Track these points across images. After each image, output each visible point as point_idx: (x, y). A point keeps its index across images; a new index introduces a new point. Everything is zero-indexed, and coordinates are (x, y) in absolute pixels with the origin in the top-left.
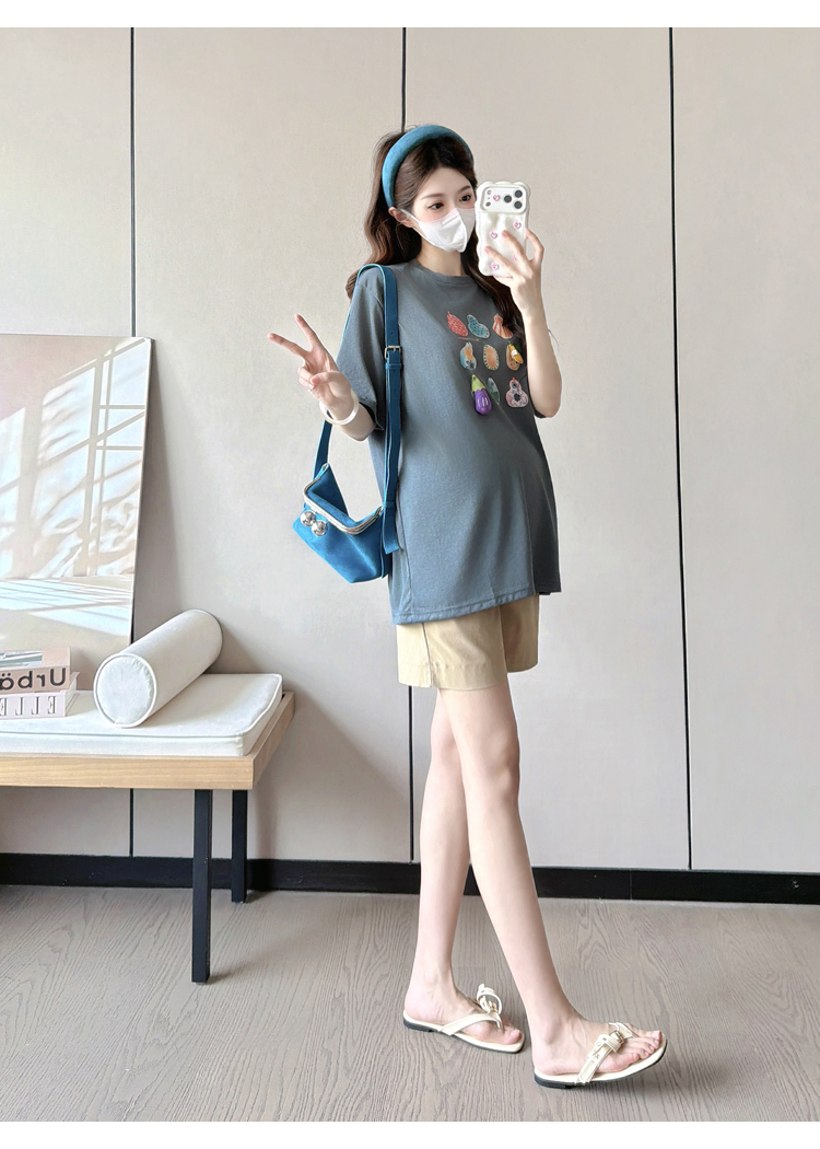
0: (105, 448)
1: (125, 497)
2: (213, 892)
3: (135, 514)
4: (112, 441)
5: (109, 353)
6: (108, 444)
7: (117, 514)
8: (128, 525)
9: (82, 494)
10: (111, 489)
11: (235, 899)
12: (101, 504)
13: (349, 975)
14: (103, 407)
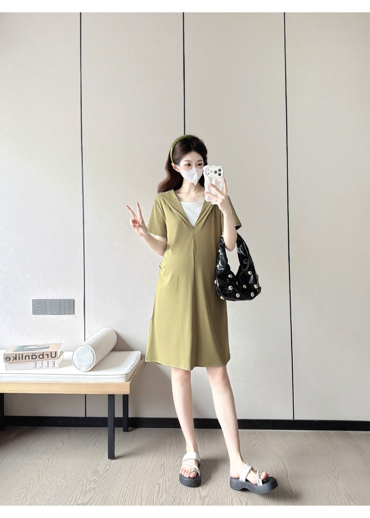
2: (116, 428)
11: (124, 431)
13: (167, 456)
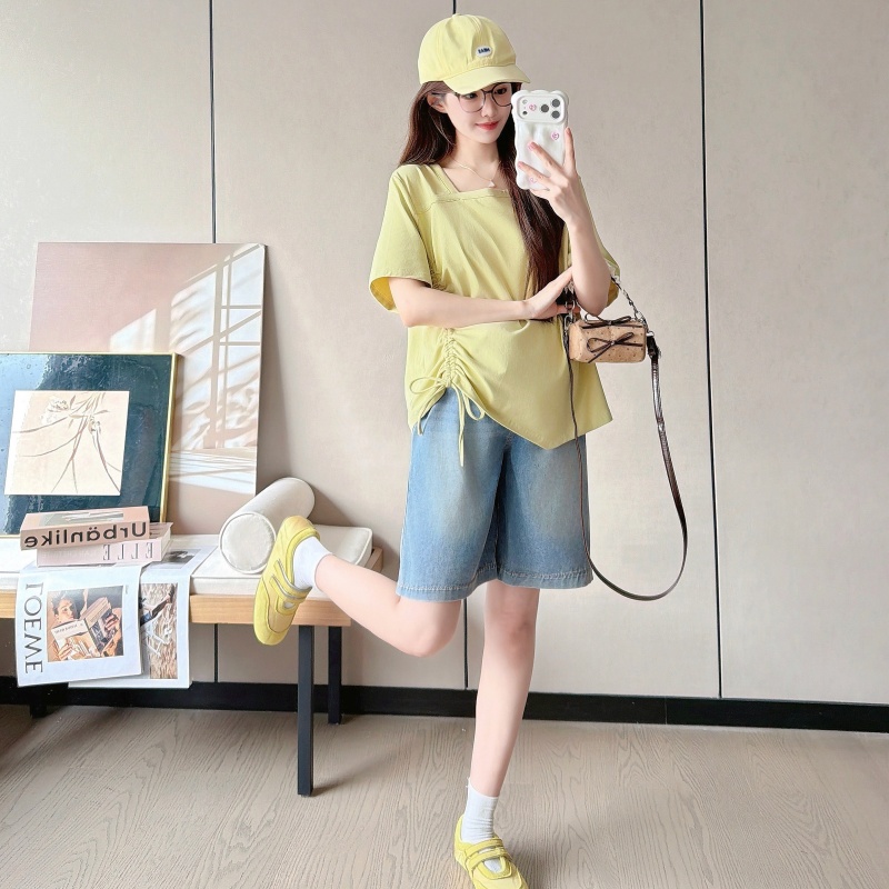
0: (227, 344)
1: (247, 383)
3: (256, 398)
4: (233, 337)
5: (228, 258)
6: (230, 340)
7: (240, 398)
8: (250, 406)
9: (208, 383)
10: (234, 378)
11: (331, 721)
12: (225, 391)
14: (224, 307)
